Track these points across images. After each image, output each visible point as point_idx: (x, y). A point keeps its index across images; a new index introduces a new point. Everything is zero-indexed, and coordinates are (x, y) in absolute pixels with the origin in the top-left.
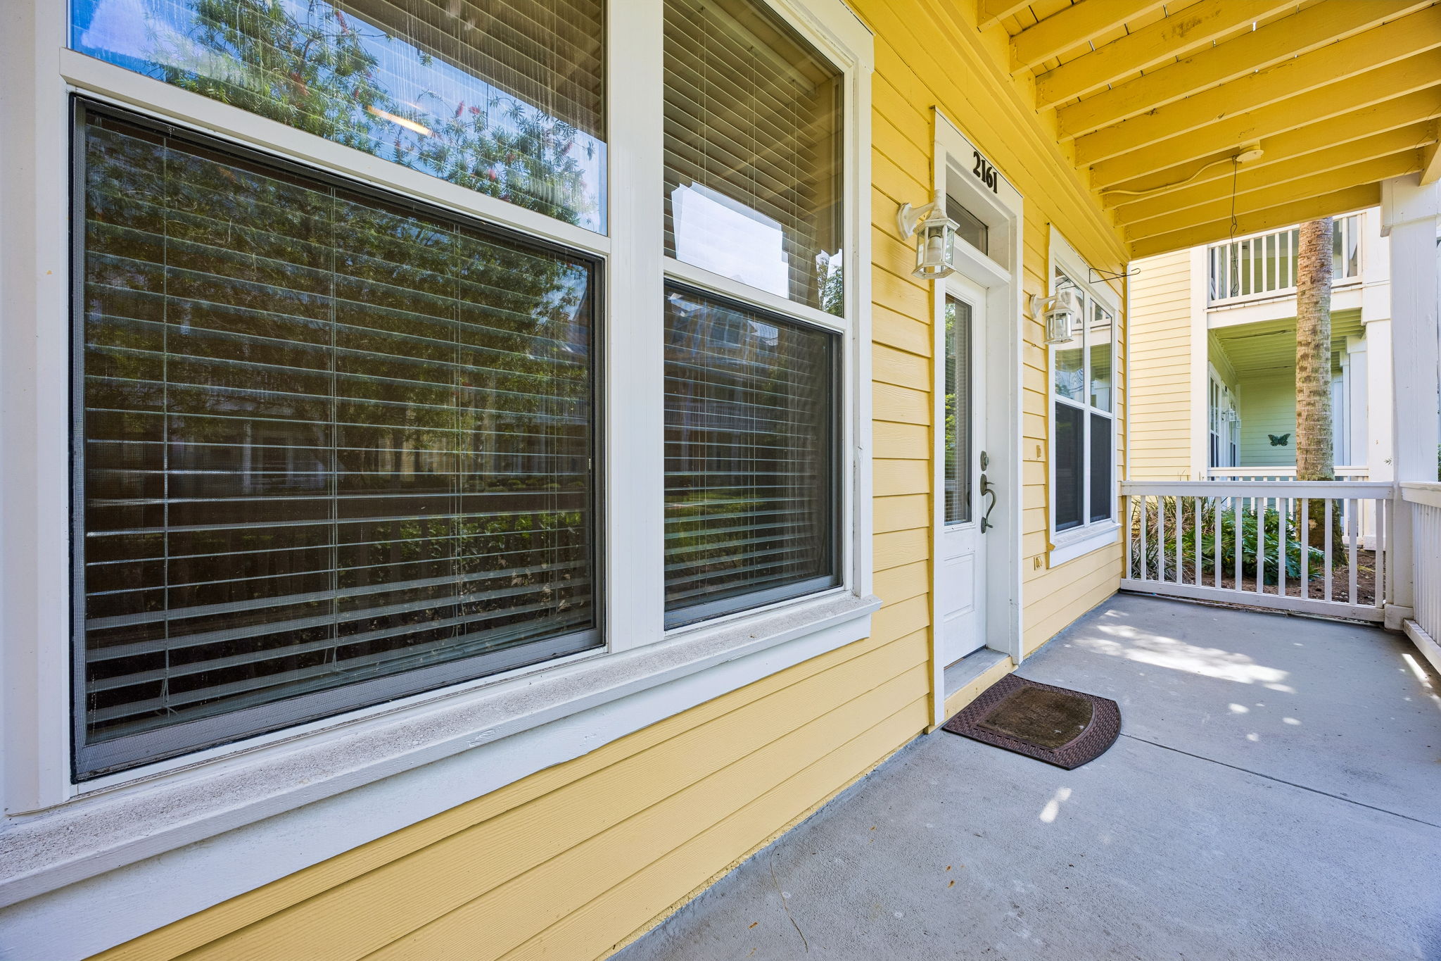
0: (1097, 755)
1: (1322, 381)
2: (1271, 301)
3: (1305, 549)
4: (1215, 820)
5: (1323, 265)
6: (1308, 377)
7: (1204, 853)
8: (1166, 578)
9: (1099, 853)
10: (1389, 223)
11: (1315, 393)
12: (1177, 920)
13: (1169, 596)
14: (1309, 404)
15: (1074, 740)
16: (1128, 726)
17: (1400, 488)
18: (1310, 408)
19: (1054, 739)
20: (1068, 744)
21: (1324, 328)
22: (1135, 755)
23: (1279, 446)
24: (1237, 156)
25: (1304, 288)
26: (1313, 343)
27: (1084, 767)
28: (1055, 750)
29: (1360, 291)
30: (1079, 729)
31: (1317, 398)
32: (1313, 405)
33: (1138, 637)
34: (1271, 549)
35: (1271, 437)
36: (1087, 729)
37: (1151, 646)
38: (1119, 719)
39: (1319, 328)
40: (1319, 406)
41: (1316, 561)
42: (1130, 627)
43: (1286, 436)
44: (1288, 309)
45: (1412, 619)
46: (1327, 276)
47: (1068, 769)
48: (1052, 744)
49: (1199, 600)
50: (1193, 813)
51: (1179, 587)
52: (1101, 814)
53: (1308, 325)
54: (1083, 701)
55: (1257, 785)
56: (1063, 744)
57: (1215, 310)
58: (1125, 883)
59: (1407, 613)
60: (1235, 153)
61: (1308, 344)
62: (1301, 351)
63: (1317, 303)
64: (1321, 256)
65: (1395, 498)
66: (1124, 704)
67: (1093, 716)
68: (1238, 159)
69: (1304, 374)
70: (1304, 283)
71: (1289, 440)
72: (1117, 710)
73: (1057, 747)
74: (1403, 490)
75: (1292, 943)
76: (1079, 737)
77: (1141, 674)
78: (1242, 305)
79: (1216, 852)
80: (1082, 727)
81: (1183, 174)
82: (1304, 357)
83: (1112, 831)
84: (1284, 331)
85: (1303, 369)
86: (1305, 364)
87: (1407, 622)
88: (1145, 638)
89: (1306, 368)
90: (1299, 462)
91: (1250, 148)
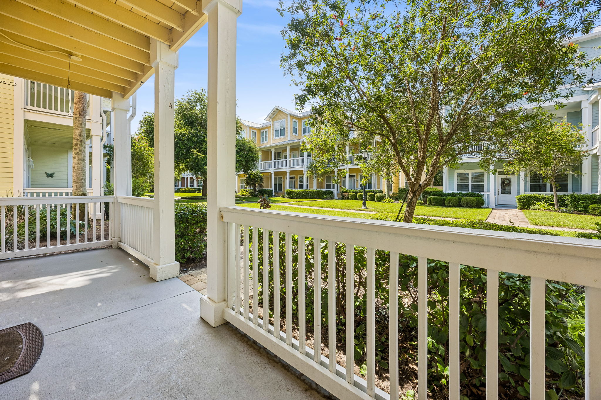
0: (39, 354)
1: (83, 156)
2: (57, 115)
3: (77, 222)
4: (108, 343)
5: (83, 110)
6: (78, 153)
7: (113, 357)
8: (18, 248)
9: (75, 395)
10: (115, 107)
11: (80, 160)
12: (122, 388)
13: (19, 257)
14: (78, 164)
15: (21, 356)
16: (45, 331)
17: (117, 198)
18: (78, 165)
19: (7, 364)
20: (18, 361)
21: (84, 135)
22: (59, 341)
23: (50, 178)
24: (71, 55)
25: (76, 116)
26: (80, 140)
27: (37, 365)
28: (13, 369)
29: (90, 123)
30: (20, 348)
31: (81, 162)
32: (80, 164)
33: (16, 285)
34: (63, 224)
35: (46, 173)
36: (24, 346)
37: (27, 287)
38: (38, 329)
39: (82, 134)
40: (82, 165)
41: (82, 226)
42: (8, 281)
43: (53, 174)
44: (70, 122)
45: (120, 242)
46: (85, 114)
47: (28, 372)
48: (7, 367)
49: (38, 255)
50: (100, 346)
51: (28, 251)
52: (63, 379)
53: (78, 132)
54: (10, 333)
55: (112, 320)
56: (15, 363)
57: (28, 110)
58: (95, 395)
59: (118, 240)
60: (70, 54)
61: (78, 140)
62: (75, 142)
63: (81, 124)
64: (83, 106)
65: (116, 201)
66: (35, 321)
67: (23, 337)
68: (71, 57)
69: (76, 151)
70: (76, 114)
71: (54, 175)
72: (34, 326)
73: (13, 367)
74: (118, 199)
75: (153, 362)
76: (22, 352)
77: (33, 302)
78: (43, 113)
79: (116, 354)
80: (21, 346)
81: (43, 47)
82: (76, 144)
83: (74, 381)
84: (59, 129)
85: (76, 149)
86: (76, 147)
87: (119, 243)
88: (21, 284)
89: (77, 149)
90: (74, 187)
91: (77, 56)
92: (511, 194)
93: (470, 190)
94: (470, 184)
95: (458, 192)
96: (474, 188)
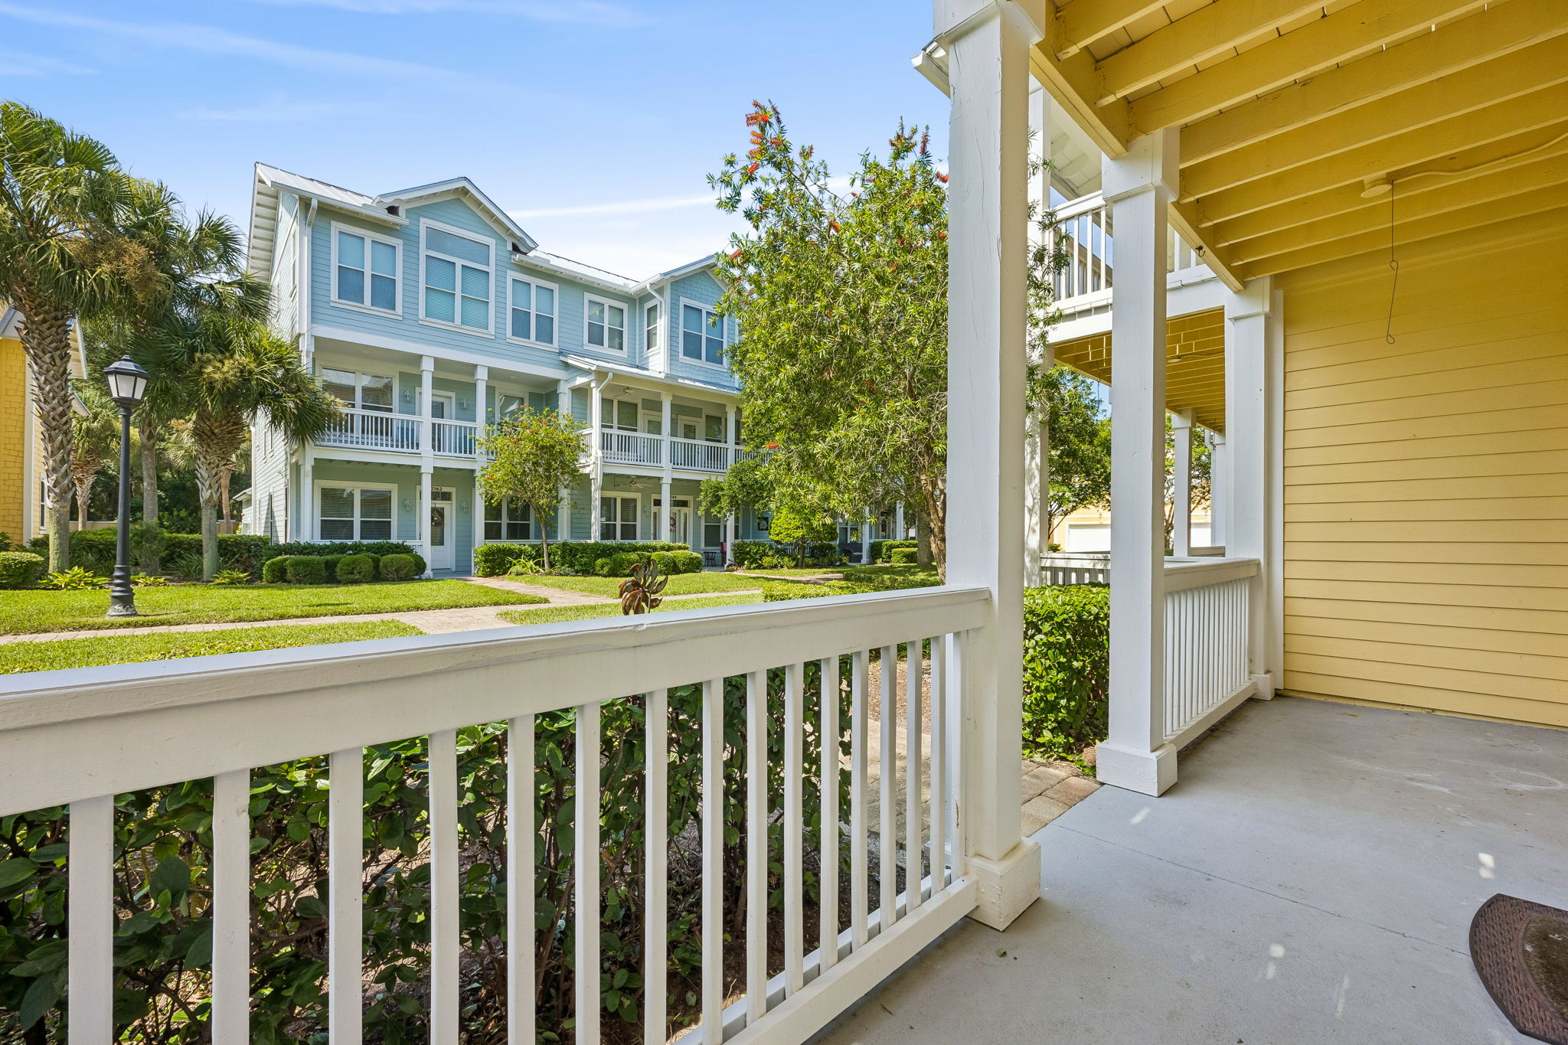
92: (443, 544)
93: (357, 538)
94: (357, 519)
95: (328, 542)
96: (367, 529)
